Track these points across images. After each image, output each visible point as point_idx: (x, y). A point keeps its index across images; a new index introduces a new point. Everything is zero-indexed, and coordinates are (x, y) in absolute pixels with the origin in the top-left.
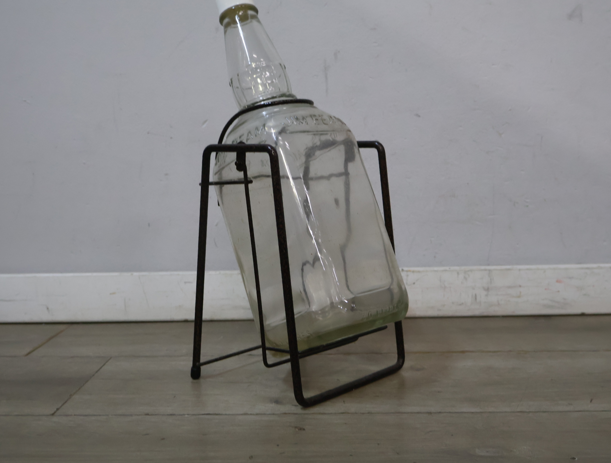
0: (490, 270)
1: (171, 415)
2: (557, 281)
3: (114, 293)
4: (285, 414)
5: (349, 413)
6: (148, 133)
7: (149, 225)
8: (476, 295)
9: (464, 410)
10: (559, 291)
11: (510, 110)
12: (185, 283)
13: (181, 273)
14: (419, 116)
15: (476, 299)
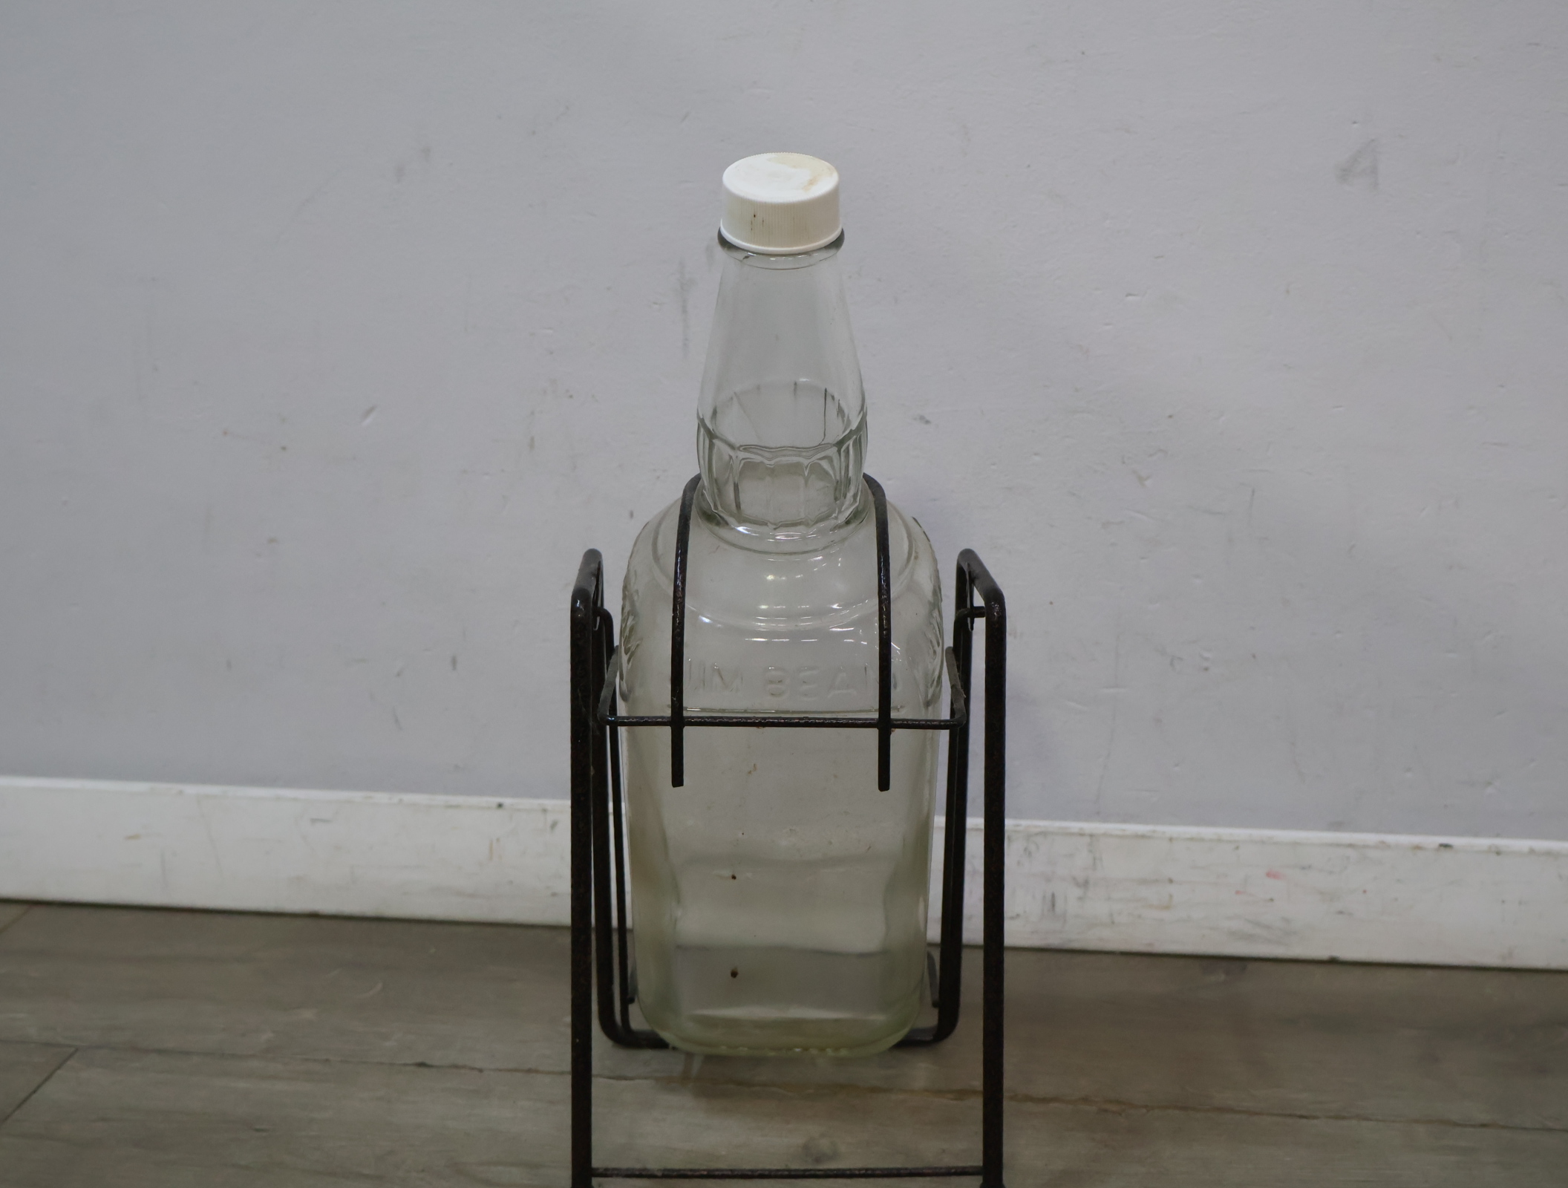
0: (1091, 836)
2: (1269, 875)
3: (135, 837)
6: (225, 433)
8: (1053, 896)
10: (1272, 900)
11: (1170, 417)
12: (314, 821)
13: (302, 795)
14: (927, 422)
15: (1053, 905)
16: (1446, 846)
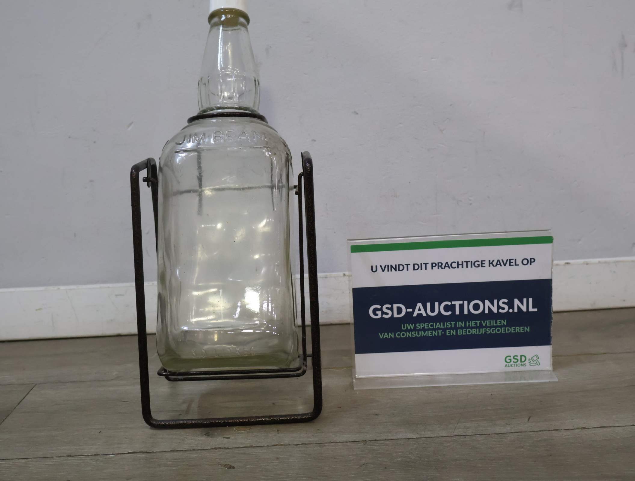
1: (95, 455)
3: (40, 309)
4: (216, 448)
5: (282, 445)
6: (69, 138)
7: (75, 235)
9: (400, 436)
11: (451, 105)
13: (111, 285)
14: (357, 114)
16: (568, 263)
